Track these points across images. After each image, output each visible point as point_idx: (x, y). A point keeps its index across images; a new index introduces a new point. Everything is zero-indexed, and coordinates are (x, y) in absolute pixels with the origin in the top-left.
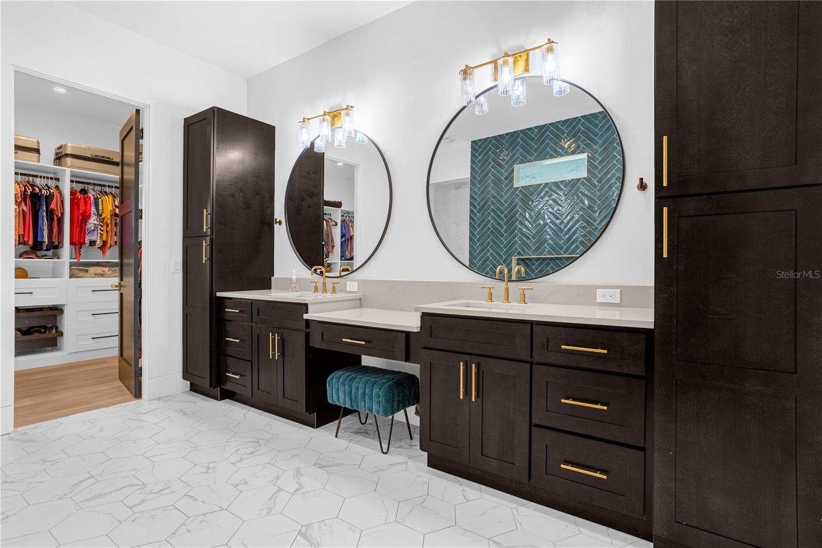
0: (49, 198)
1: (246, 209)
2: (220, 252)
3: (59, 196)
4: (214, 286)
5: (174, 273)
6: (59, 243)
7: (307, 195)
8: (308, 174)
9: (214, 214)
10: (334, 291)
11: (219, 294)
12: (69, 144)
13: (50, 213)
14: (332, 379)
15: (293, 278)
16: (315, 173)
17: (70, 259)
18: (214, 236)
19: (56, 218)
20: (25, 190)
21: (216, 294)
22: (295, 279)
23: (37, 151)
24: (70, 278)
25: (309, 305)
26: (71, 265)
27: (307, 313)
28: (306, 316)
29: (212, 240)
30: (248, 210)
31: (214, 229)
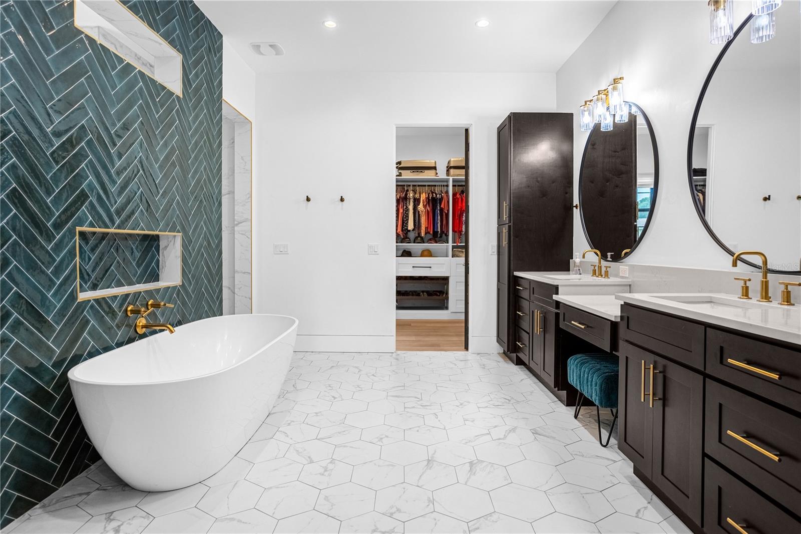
0: (441, 199)
1: (542, 197)
2: (517, 237)
3: (446, 198)
4: (512, 266)
5: (491, 255)
6: (447, 232)
7: (613, 175)
8: (615, 152)
9: (512, 205)
10: (607, 275)
11: (517, 274)
12: (452, 159)
13: (442, 210)
14: (571, 359)
15: (576, 262)
16: (624, 149)
17: (453, 243)
18: (511, 224)
19: (444, 214)
20: (429, 196)
21: (513, 273)
22: (578, 262)
23: (435, 168)
24: (452, 257)
25: (559, 287)
26: (453, 247)
27: (557, 293)
28: (555, 297)
29: (510, 227)
30: (544, 198)
31: (512, 218)
